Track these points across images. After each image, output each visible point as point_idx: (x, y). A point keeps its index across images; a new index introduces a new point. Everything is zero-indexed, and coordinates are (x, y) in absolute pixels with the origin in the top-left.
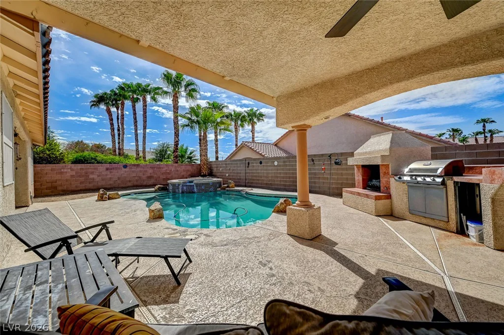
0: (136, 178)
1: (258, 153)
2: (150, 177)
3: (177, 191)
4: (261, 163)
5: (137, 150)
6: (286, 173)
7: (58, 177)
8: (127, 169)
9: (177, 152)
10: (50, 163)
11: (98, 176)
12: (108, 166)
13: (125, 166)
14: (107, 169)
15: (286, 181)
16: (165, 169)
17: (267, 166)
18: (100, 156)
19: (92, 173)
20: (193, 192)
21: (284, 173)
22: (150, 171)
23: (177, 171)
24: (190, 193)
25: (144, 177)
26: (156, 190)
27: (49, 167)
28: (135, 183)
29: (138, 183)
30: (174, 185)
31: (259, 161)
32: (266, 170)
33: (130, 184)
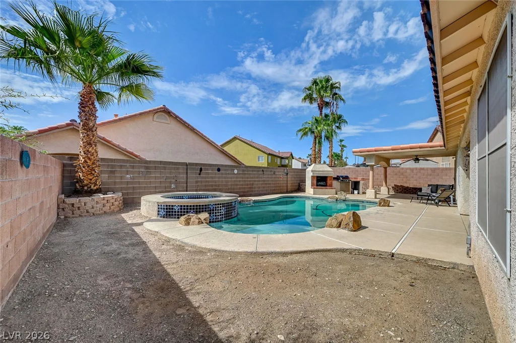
4: (219, 170)
6: (245, 181)
15: (244, 188)
17: (226, 174)
31: (217, 168)
32: (225, 178)
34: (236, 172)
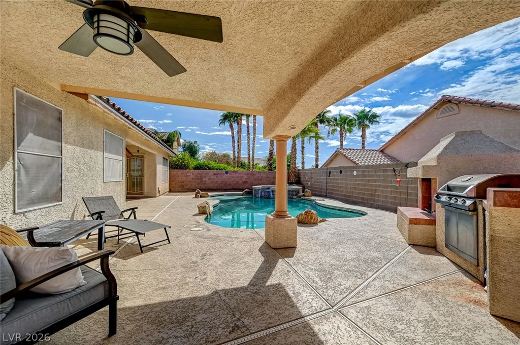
0: (235, 182)
1: (352, 161)
2: (245, 182)
3: (257, 195)
4: (341, 172)
5: (249, 158)
6: (365, 185)
7: (185, 179)
8: (228, 175)
9: (271, 160)
10: (182, 168)
11: (209, 179)
12: (215, 171)
13: (227, 173)
14: (215, 174)
15: (364, 194)
16: (257, 176)
17: (346, 176)
18: (213, 164)
19: (205, 177)
20: (270, 198)
21: (362, 185)
22: (246, 177)
23: (268, 178)
24: (267, 198)
25: (241, 182)
26: (243, 194)
27: (181, 171)
28: (234, 187)
29: (236, 187)
30: (255, 190)
31: (339, 170)
32: (346, 180)
33: (230, 187)
34: (355, 173)
